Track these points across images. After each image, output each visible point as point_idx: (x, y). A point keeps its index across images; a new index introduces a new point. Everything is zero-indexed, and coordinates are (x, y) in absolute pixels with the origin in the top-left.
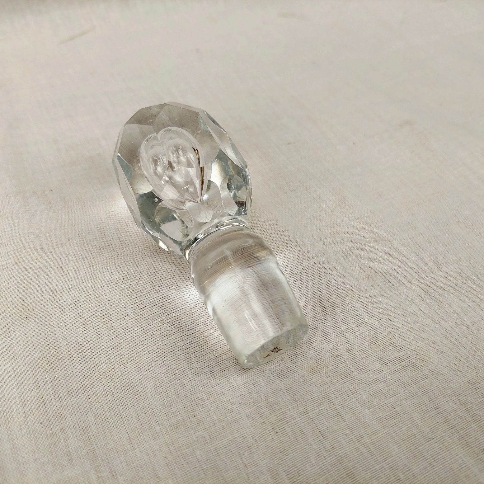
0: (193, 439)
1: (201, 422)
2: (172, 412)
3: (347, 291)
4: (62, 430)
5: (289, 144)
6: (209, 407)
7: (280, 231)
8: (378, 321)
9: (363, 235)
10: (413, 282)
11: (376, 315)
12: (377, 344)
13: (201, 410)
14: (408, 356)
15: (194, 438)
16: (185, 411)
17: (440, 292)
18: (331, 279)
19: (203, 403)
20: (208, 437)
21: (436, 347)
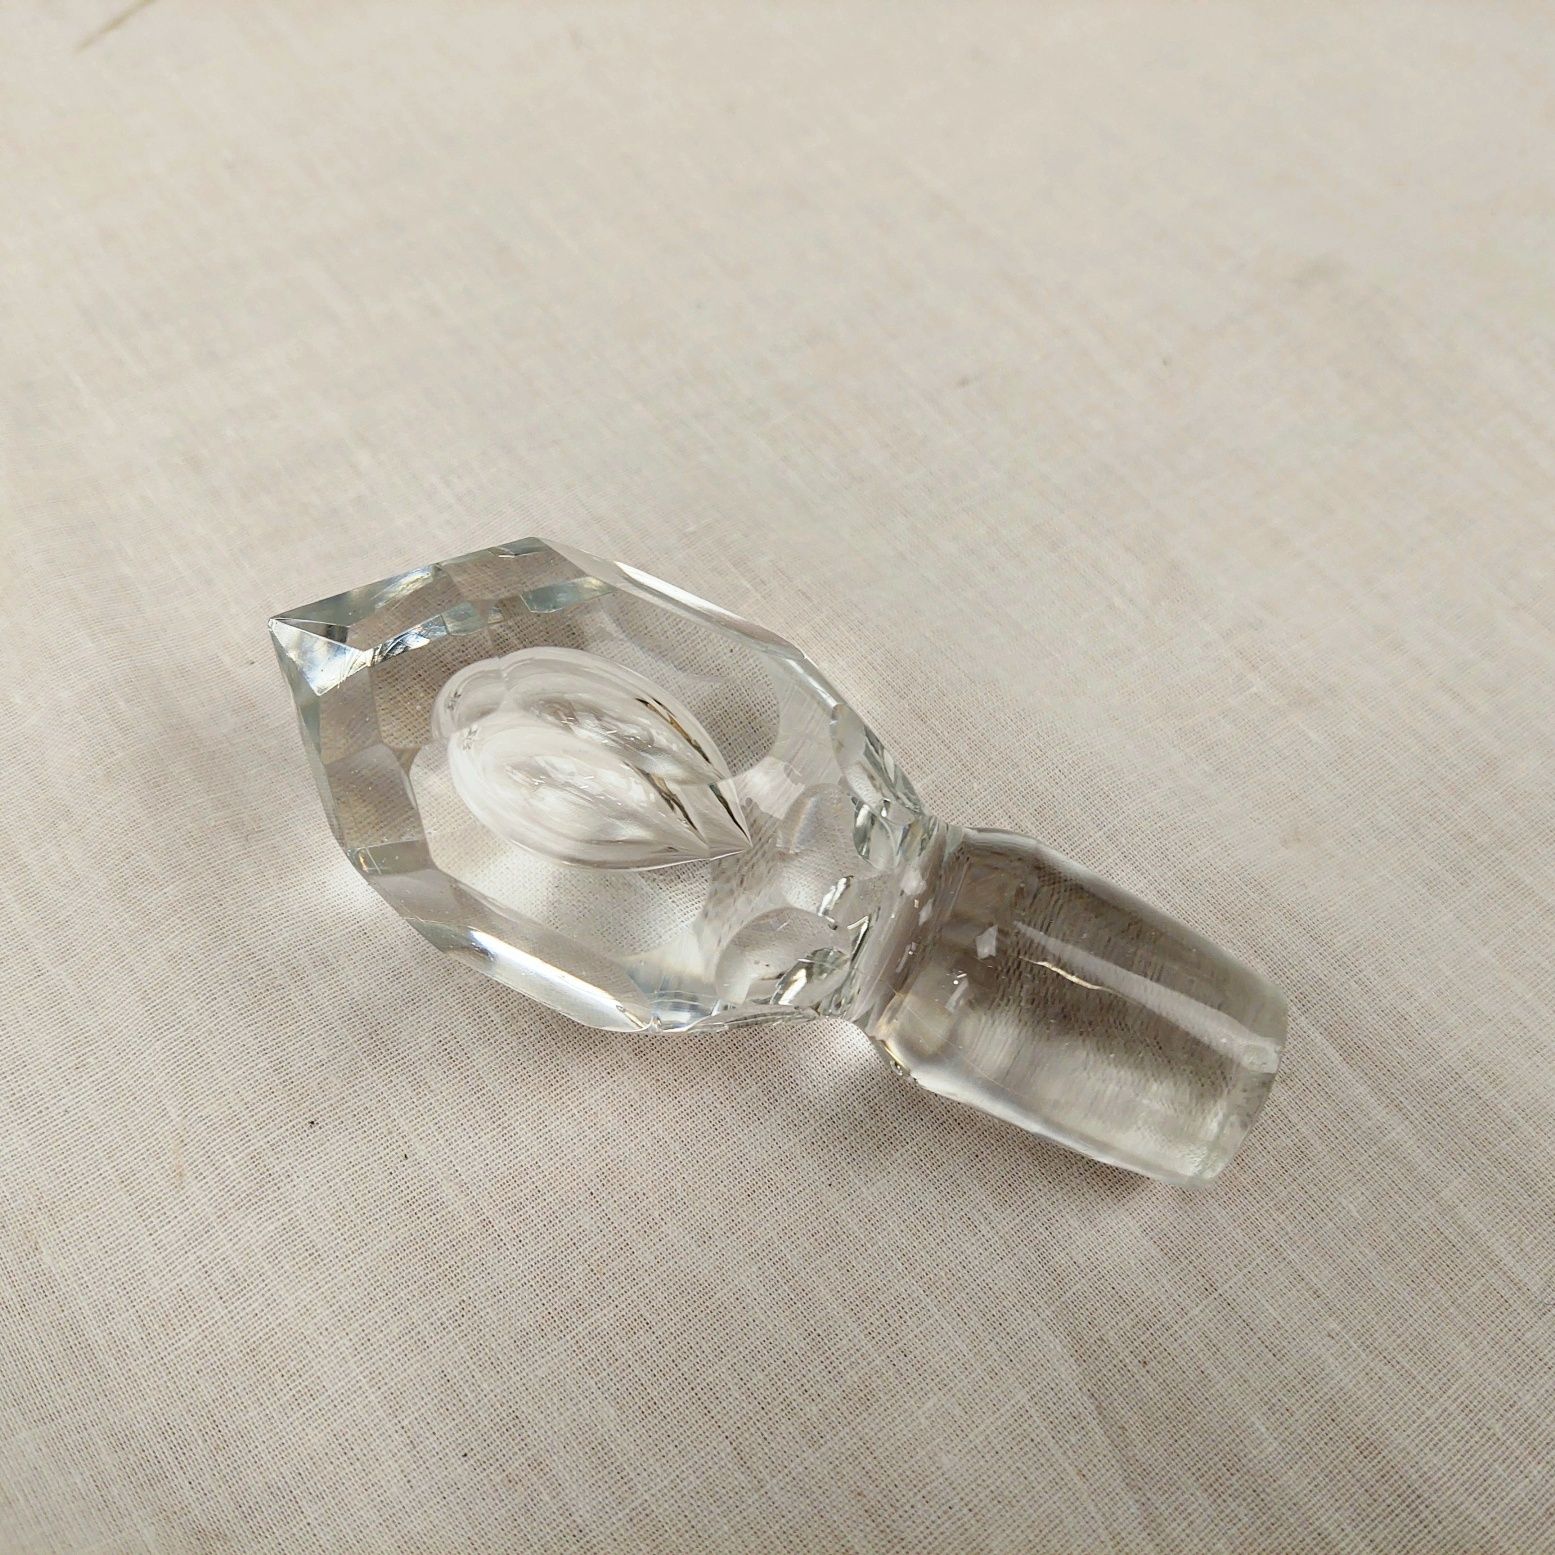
0: (920, 1424)
1: (925, 1367)
2: (839, 1353)
3: (1250, 893)
4: (535, 1464)
5: (964, 382)
6: (936, 1317)
7: (1013, 717)
8: (1356, 978)
9: (1254, 689)
10: (1422, 830)
11: (1345, 959)
12: (1364, 1048)
13: (917, 1331)
14: (1453, 1073)
15: (923, 1420)
16: (874, 1342)
17: (1502, 852)
18: (1197, 861)
19: (917, 1309)
20: (957, 1411)
21: (1522, 1034)
